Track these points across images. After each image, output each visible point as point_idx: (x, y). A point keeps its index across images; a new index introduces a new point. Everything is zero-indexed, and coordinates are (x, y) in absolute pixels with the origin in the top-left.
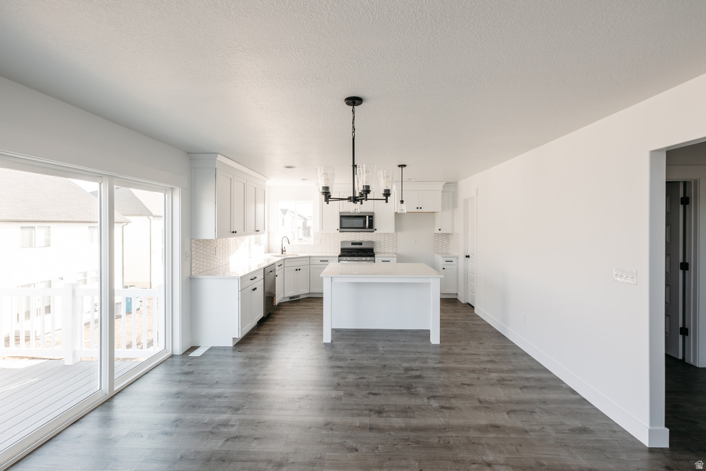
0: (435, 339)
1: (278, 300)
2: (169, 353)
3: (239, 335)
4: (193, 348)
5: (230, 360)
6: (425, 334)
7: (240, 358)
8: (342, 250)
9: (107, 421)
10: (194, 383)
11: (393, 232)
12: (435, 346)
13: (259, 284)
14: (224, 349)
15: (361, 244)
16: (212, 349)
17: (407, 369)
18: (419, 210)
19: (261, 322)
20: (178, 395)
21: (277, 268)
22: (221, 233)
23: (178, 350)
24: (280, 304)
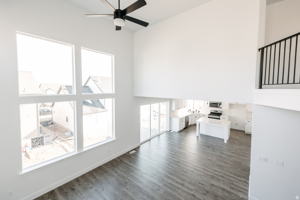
0: (225, 142)
1: (189, 124)
2: (167, 131)
3: (179, 130)
4: (171, 131)
5: (177, 134)
6: (223, 140)
7: (178, 134)
8: (211, 113)
9: (159, 137)
10: (170, 136)
11: (228, 109)
12: (225, 143)
13: (184, 120)
14: (176, 132)
15: (217, 111)
16: (174, 132)
17: (212, 145)
18: (237, 103)
19: (184, 128)
20: (168, 137)
21: (189, 116)
22: (176, 109)
23: (168, 131)
24: (190, 125)
